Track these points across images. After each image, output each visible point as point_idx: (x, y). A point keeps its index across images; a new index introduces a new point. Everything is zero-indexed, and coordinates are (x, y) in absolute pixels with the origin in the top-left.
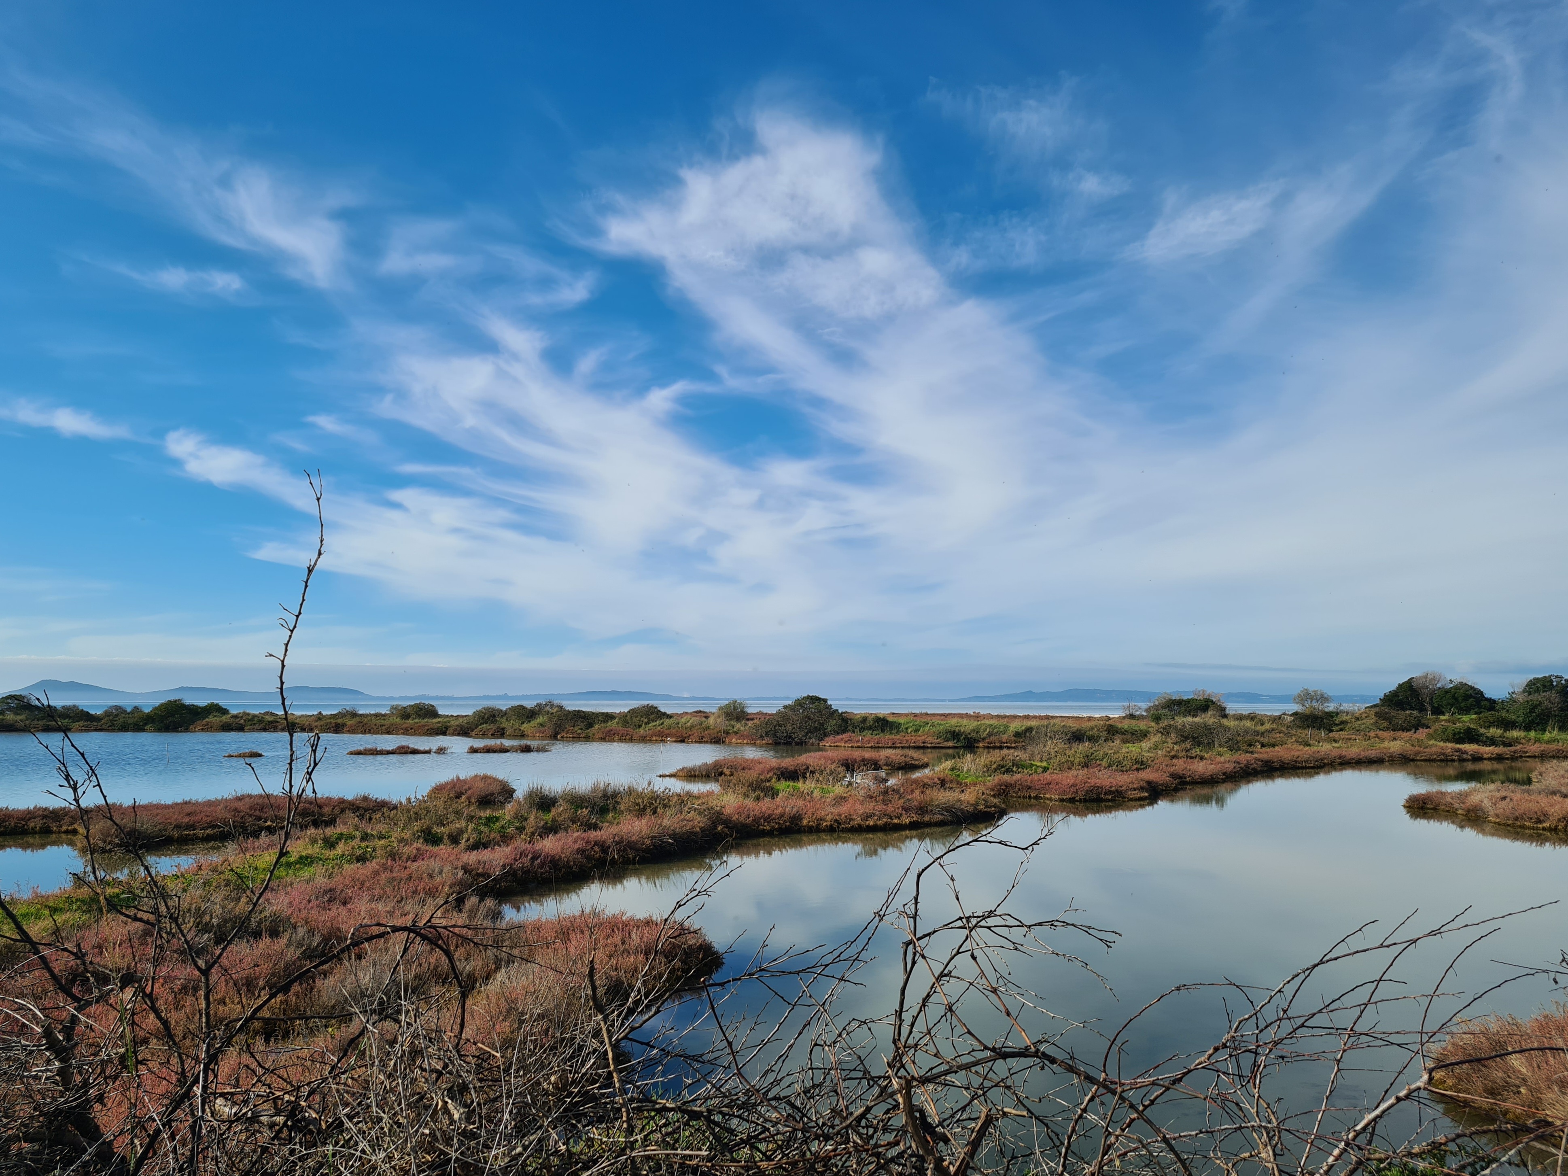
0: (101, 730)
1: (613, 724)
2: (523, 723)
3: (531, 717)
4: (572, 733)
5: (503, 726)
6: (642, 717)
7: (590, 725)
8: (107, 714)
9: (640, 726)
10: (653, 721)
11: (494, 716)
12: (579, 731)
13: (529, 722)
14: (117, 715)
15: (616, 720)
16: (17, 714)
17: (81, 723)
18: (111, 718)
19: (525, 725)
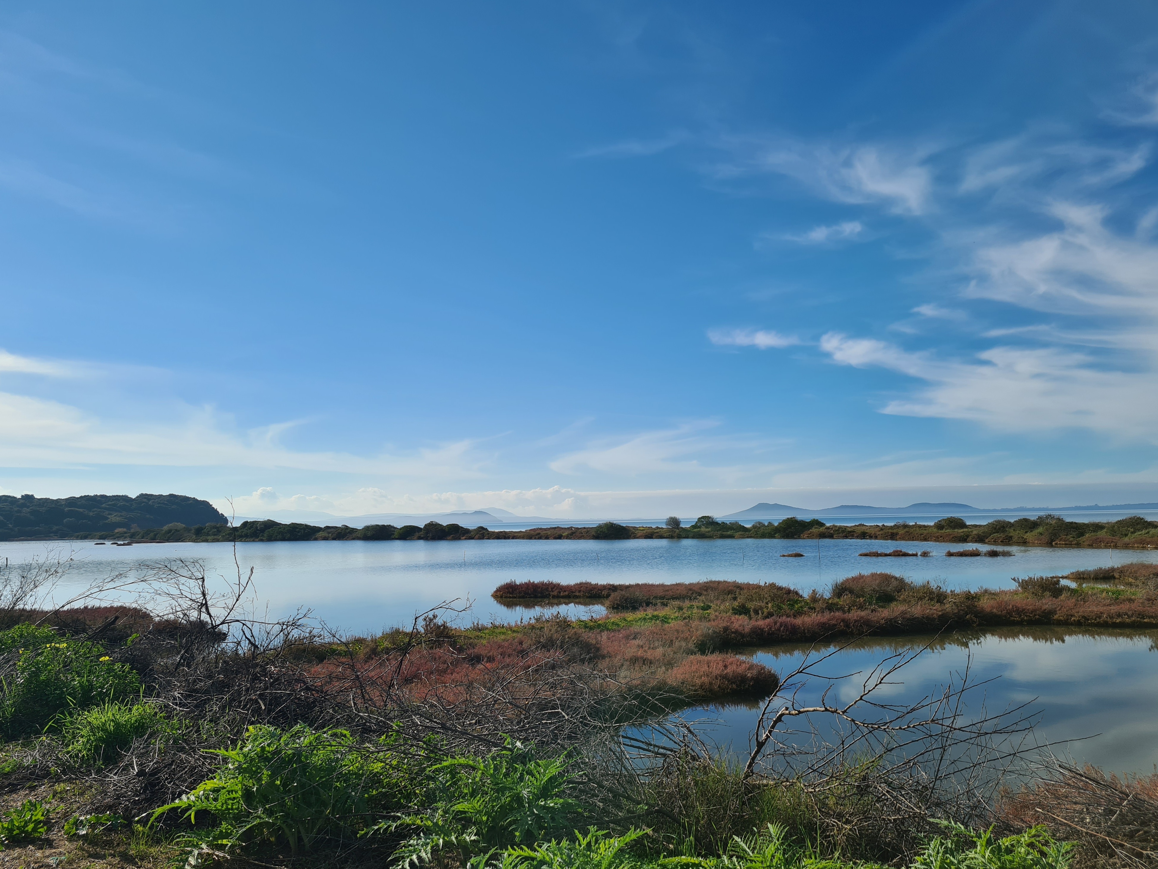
0: (751, 537)
1: (1102, 534)
2: (1026, 532)
3: (1034, 527)
4: (1065, 541)
5: (1011, 534)
6: (1128, 527)
7: (1082, 534)
8: (754, 527)
9: (1126, 535)
10: (1139, 530)
11: (1003, 527)
12: (1071, 539)
13: (1031, 531)
14: (759, 528)
15: (1105, 530)
16: (707, 528)
17: (740, 533)
18: (756, 529)
19: (1028, 534)
